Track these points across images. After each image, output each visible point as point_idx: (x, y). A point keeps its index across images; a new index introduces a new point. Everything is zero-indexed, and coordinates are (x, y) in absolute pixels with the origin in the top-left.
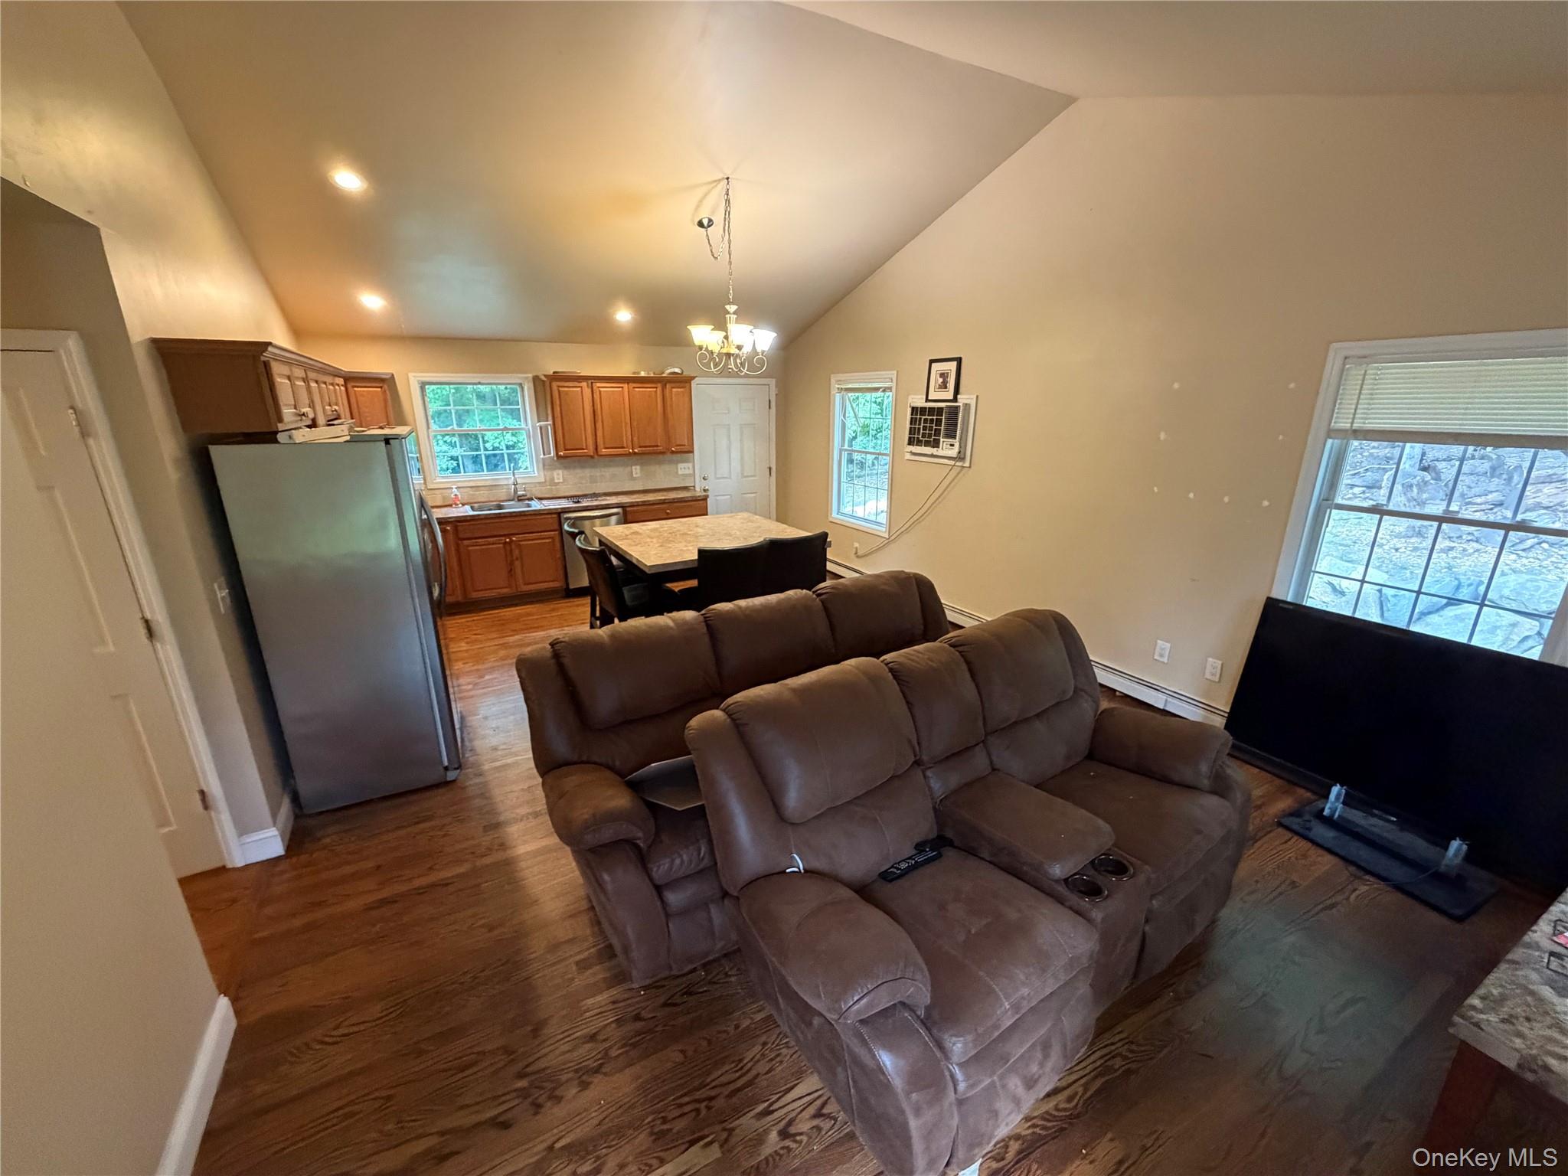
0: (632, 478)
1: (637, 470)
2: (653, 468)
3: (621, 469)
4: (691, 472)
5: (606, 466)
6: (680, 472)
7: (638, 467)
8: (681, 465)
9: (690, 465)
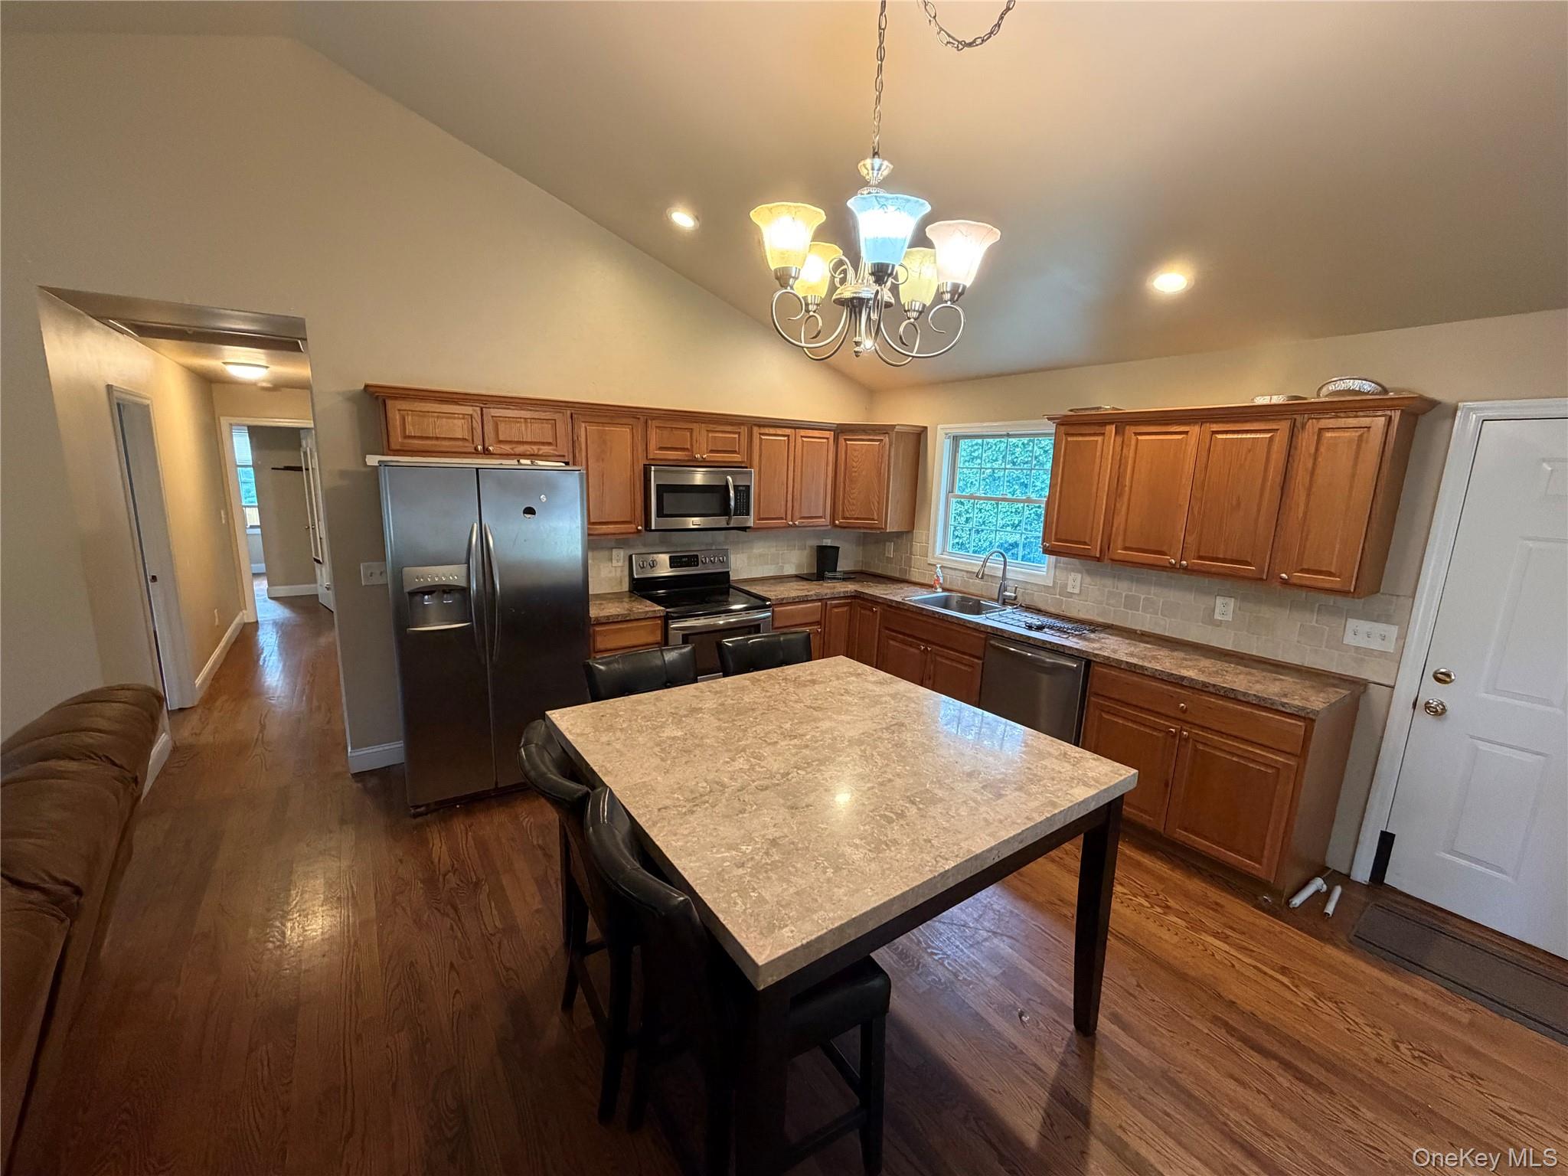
0: (1209, 619)
1: (1225, 608)
2: (1266, 612)
3: (1190, 598)
4: (1390, 647)
5: (1158, 584)
6: (1349, 639)
7: (1232, 602)
8: (1352, 624)
9: (1393, 631)
